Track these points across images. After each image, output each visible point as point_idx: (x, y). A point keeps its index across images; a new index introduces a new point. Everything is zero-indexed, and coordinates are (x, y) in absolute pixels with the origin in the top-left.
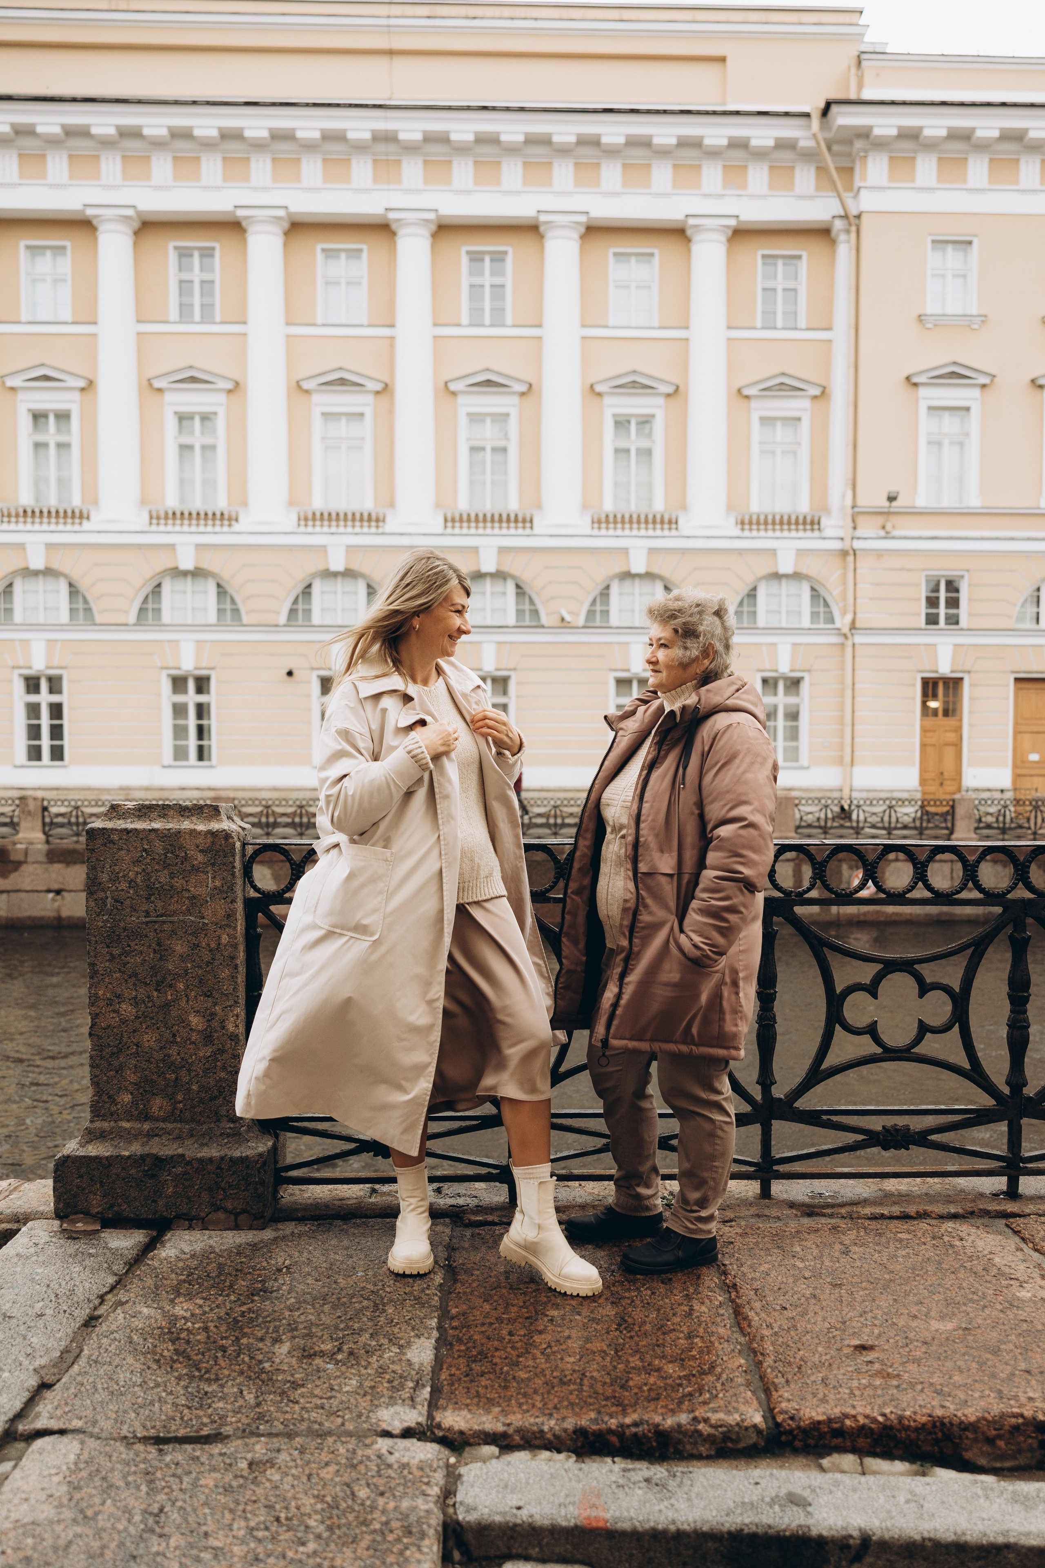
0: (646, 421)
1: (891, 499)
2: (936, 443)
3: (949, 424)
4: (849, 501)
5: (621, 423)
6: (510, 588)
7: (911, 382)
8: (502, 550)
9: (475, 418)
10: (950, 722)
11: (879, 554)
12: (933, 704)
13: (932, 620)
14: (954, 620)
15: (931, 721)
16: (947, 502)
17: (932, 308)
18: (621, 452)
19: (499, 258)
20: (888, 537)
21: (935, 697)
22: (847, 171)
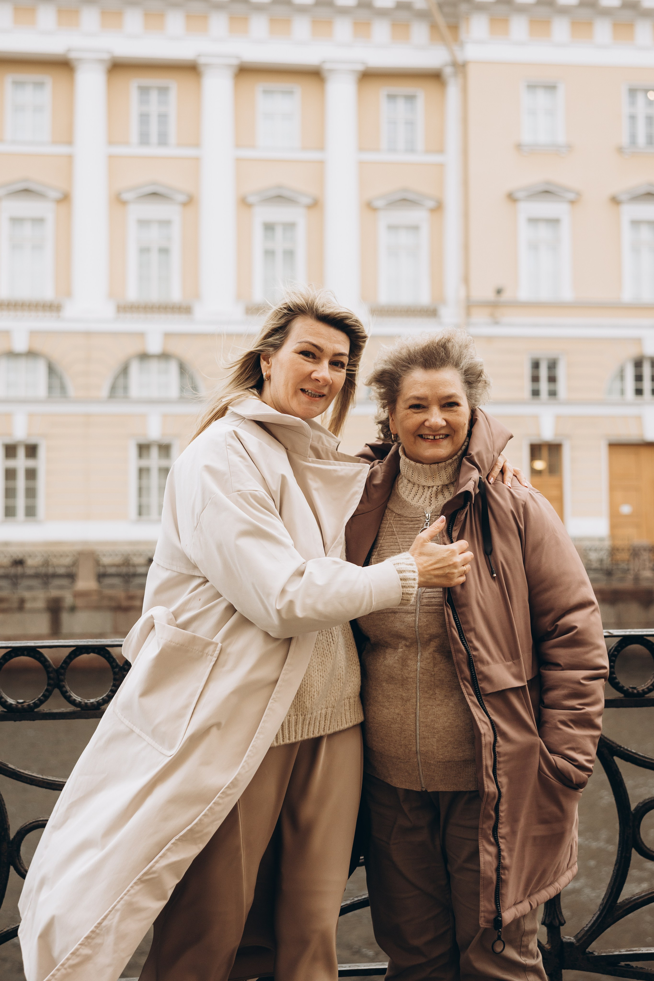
0: (290, 226)
1: (499, 292)
2: (534, 247)
3: (544, 231)
4: (462, 293)
5: (269, 227)
6: (173, 368)
7: (512, 198)
8: (167, 335)
9: (143, 223)
10: (552, 480)
11: (490, 339)
12: (540, 465)
13: (536, 393)
14: (553, 393)
15: (537, 480)
16: (545, 295)
17: (527, 138)
18: (269, 253)
19: (163, 90)
20: (496, 323)
21: (540, 459)
22: (454, 28)
